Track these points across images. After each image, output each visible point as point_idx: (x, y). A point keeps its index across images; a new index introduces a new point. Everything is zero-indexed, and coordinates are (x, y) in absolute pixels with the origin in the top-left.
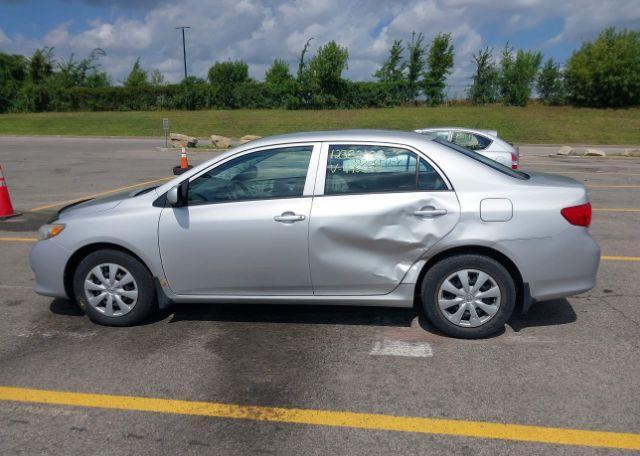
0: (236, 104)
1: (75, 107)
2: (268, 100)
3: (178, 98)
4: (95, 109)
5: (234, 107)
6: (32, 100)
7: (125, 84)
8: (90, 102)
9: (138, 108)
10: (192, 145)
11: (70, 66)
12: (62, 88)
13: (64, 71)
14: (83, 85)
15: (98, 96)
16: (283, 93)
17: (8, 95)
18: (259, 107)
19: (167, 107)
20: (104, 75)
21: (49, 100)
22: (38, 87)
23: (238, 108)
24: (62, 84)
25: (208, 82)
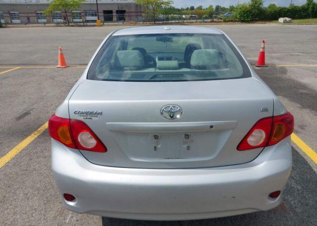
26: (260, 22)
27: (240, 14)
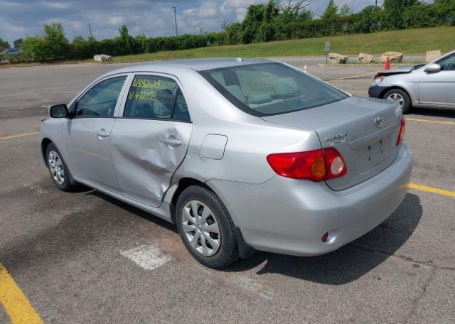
0: (403, 25)
1: (289, 37)
2: (434, 19)
3: (357, 24)
4: (301, 37)
5: (401, 27)
6: (265, 34)
7: (321, 17)
8: (297, 32)
9: (329, 34)
10: (343, 62)
11: (289, 8)
12: (283, 24)
13: (285, 12)
14: (296, 21)
15: (303, 28)
16: (449, 10)
17: (252, 31)
18: (424, 26)
19: (349, 32)
20: (309, 12)
21: (274, 33)
22: (269, 25)
23: (404, 28)
24: (283, 21)
25: (383, 8)
26: (69, 62)
27: (34, 51)
